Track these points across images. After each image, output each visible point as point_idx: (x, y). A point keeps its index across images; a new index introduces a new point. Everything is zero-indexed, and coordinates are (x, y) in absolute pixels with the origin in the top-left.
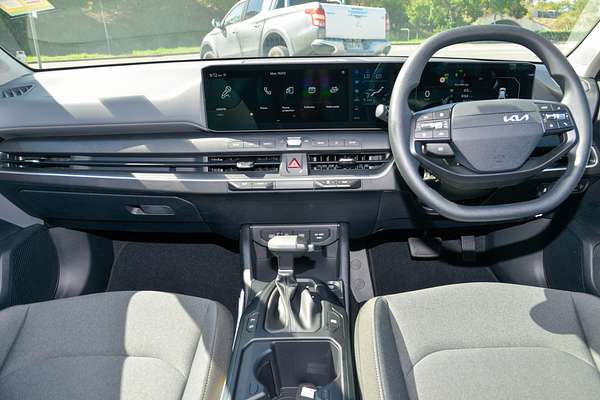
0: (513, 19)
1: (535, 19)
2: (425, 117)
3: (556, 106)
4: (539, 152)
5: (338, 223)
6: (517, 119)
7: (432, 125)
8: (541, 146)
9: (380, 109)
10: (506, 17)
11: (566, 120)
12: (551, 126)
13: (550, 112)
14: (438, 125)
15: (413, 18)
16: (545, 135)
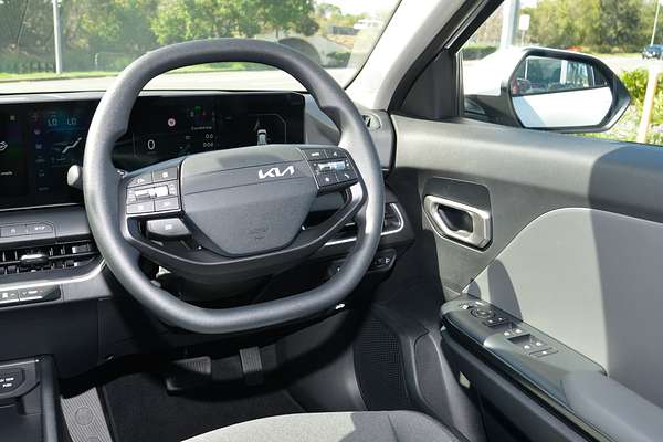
0: (301, 36)
1: (329, 36)
2: (141, 181)
3: (330, 151)
4: (315, 219)
5: (35, 357)
6: (278, 174)
7: (152, 192)
8: (316, 209)
9: (73, 172)
10: (292, 34)
11: (346, 170)
12: (327, 180)
13: (325, 161)
14: (161, 191)
15: (163, 36)
16: (321, 193)
